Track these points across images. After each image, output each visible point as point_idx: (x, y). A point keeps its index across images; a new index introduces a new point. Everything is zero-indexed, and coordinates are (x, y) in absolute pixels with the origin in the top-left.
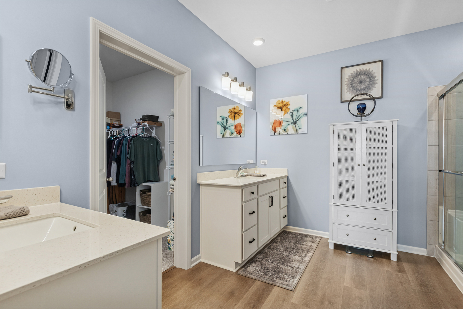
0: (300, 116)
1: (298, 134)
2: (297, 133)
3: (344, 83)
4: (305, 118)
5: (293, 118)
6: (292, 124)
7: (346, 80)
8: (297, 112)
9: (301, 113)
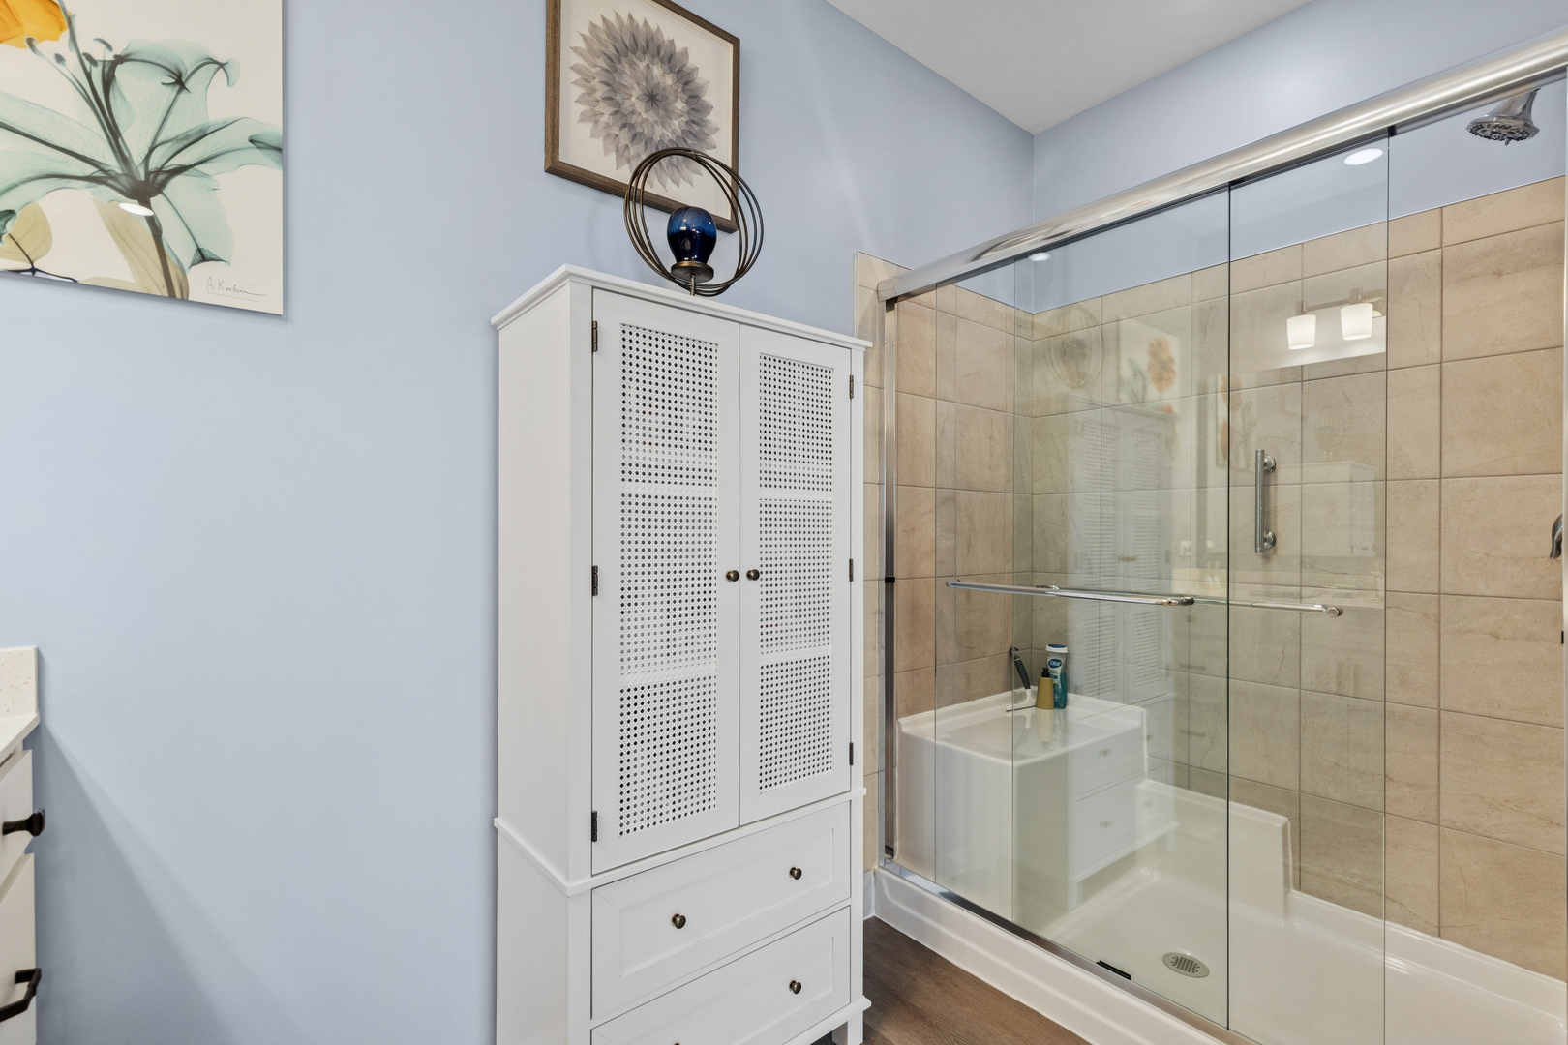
0: (202, 135)
1: (184, 300)
2: (174, 292)
3: (569, 59)
4: (266, 174)
5: (113, 133)
6: (107, 192)
7: (581, 44)
8: (171, 92)
9: (214, 116)
